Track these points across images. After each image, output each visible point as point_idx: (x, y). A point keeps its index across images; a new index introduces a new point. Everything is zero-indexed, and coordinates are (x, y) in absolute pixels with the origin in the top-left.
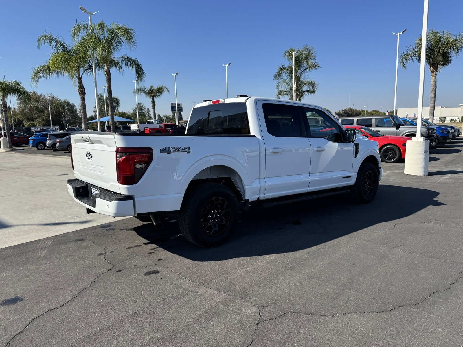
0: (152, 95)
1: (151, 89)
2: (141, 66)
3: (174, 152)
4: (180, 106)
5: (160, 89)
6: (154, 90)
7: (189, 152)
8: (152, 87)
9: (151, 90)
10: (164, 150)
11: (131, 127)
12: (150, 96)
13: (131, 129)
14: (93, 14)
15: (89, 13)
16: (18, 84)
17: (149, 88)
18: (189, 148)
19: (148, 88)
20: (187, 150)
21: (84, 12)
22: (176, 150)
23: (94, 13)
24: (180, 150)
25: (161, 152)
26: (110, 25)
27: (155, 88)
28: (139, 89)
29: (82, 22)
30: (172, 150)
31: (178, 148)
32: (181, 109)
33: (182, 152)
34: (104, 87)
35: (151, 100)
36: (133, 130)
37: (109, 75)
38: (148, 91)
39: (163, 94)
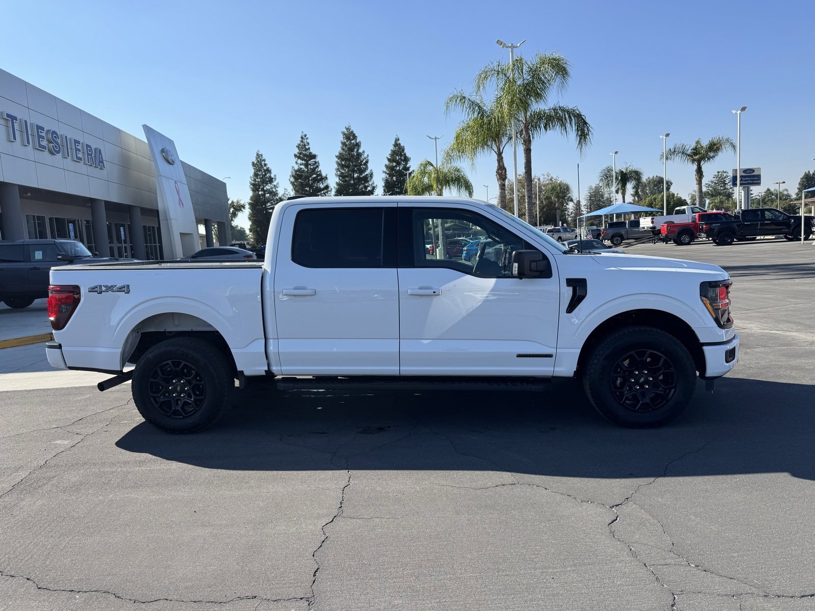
0: (697, 157)
1: (696, 147)
2: (584, 118)
3: (106, 291)
4: (754, 174)
5: (715, 145)
6: (702, 147)
7: (128, 292)
8: (698, 142)
9: (695, 149)
10: (93, 289)
11: (641, 223)
12: (693, 161)
13: (641, 226)
14: (517, 47)
15: (510, 47)
16: (458, 171)
17: (693, 145)
18: (128, 286)
19: (690, 145)
20: (125, 289)
21: (503, 47)
22: (110, 288)
23: (518, 45)
24: (115, 288)
25: (89, 292)
26: (531, 59)
27: (705, 143)
28: (672, 151)
29: (490, 64)
30: (104, 289)
31: (112, 286)
32: (756, 180)
33: (118, 291)
34: (614, 154)
35: (695, 167)
36: (644, 228)
37: (528, 143)
38: (690, 151)
39: (720, 153)
